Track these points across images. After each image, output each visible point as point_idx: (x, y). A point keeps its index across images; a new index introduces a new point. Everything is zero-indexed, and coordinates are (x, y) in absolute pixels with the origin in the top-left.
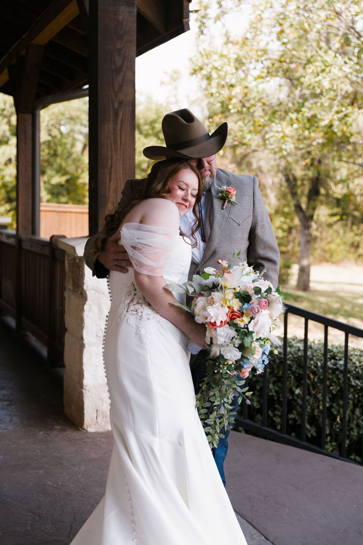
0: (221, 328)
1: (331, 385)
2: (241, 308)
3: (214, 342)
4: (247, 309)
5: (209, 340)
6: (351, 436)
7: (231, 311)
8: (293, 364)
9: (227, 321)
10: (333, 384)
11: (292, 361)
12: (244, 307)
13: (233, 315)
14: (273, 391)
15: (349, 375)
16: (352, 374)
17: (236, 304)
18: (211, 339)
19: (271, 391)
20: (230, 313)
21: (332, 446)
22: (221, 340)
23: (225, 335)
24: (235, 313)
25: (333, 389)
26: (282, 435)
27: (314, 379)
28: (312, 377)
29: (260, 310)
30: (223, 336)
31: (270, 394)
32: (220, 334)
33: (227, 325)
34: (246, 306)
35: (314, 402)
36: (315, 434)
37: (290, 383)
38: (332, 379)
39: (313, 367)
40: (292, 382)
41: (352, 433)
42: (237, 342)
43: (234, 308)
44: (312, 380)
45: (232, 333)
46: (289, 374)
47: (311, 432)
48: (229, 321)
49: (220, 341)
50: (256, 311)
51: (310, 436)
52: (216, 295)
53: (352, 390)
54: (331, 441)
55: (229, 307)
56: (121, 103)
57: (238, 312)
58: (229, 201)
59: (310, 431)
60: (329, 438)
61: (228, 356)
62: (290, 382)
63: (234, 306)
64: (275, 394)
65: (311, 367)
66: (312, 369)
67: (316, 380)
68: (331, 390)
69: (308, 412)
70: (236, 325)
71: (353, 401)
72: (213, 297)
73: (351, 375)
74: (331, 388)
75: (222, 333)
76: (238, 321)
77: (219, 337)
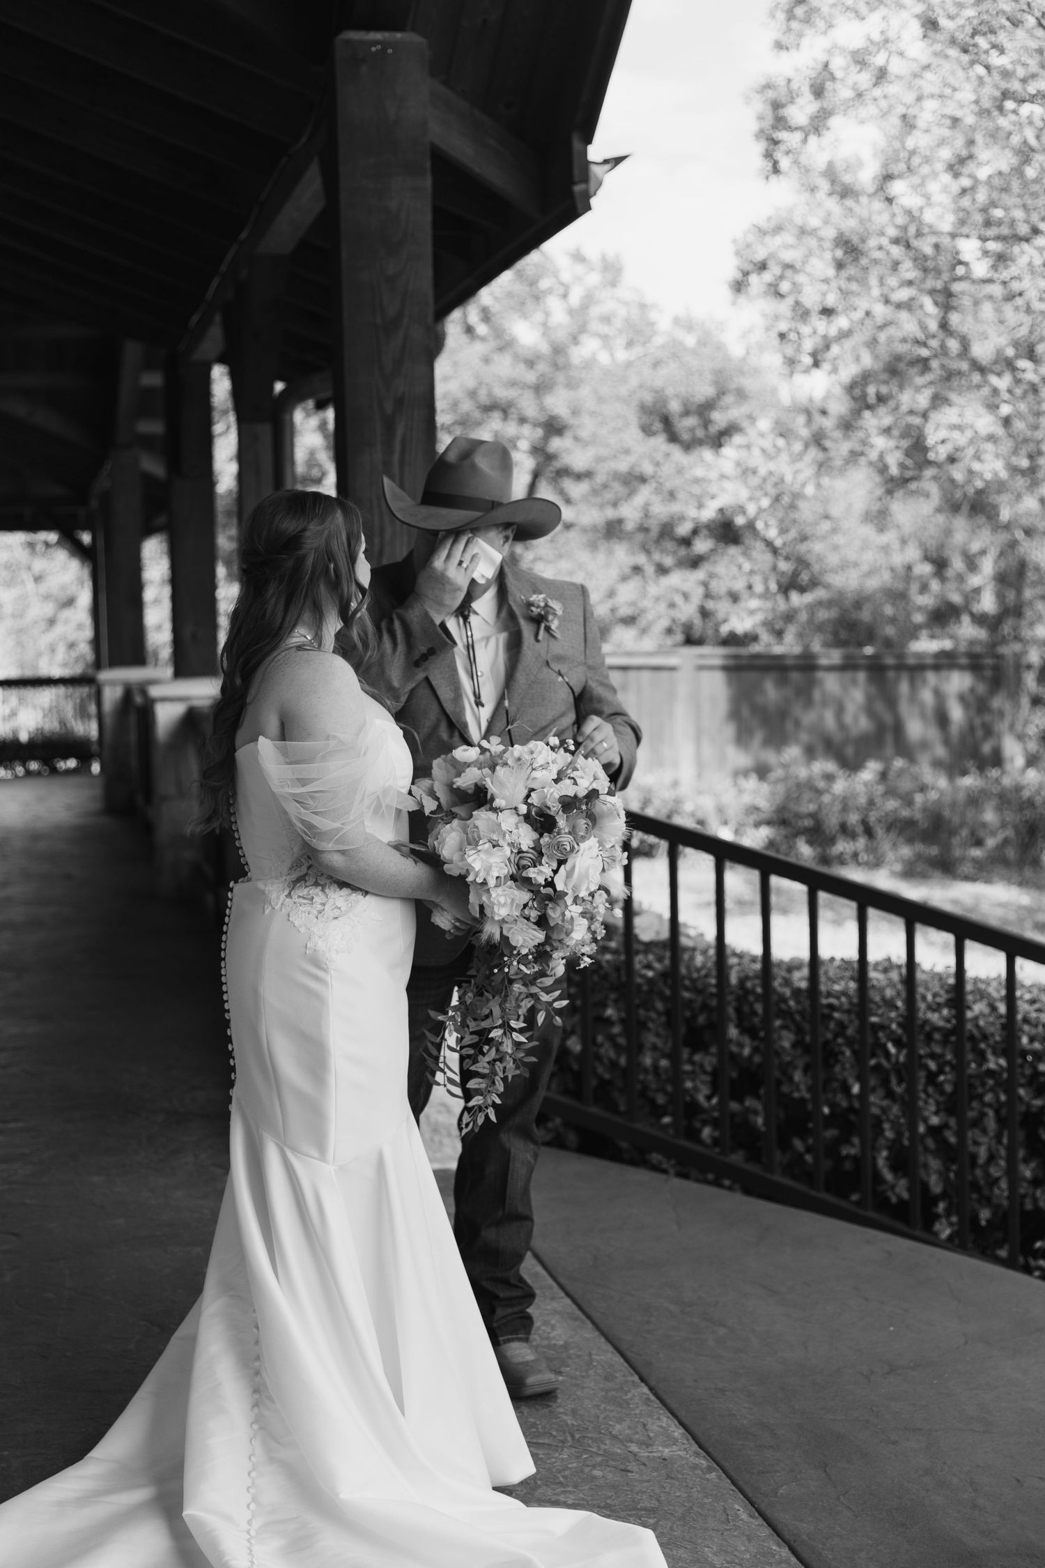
0: (499, 890)
1: (941, 1071)
2: (537, 842)
3: (487, 911)
4: (549, 845)
5: (478, 908)
6: (995, 1201)
7: (516, 851)
8: (851, 1021)
9: (511, 873)
10: (947, 1069)
11: (848, 1012)
12: (542, 841)
13: (521, 858)
14: (802, 1087)
15: (983, 1046)
16: (991, 1042)
17: (526, 837)
18: (482, 907)
19: (798, 1089)
20: (513, 855)
21: (951, 1224)
22: (501, 912)
23: (509, 901)
24: (525, 855)
25: (946, 1080)
26: (814, 1193)
27: (897, 1056)
28: (892, 1049)
29: (576, 846)
30: (505, 903)
31: (796, 1095)
32: (498, 901)
33: (510, 883)
34: (546, 839)
35: (900, 1114)
36: (905, 1195)
37: (844, 1069)
38: (942, 1056)
39: (894, 1026)
40: (847, 1066)
41: (996, 1191)
42: (534, 914)
43: (522, 846)
44: (893, 1060)
45: (524, 896)
46: (840, 1045)
47: (897, 1190)
48: (515, 872)
49: (499, 915)
50: (568, 848)
51: (894, 1200)
52: (482, 818)
53: (991, 1082)
54: (948, 1213)
55: (511, 845)
56: (399, 402)
57: (531, 851)
58: (548, 629)
59: (893, 1187)
60: (941, 1206)
61: (518, 941)
62: (843, 1065)
63: (522, 842)
64: (807, 1096)
65: (889, 1027)
66: (893, 1032)
67: (902, 1058)
68: (942, 1083)
69: (887, 1139)
70: (528, 880)
71: (997, 1112)
72: (478, 823)
73: (989, 1046)
74: (942, 1078)
75: (502, 900)
76: (531, 873)
77: (496, 909)
